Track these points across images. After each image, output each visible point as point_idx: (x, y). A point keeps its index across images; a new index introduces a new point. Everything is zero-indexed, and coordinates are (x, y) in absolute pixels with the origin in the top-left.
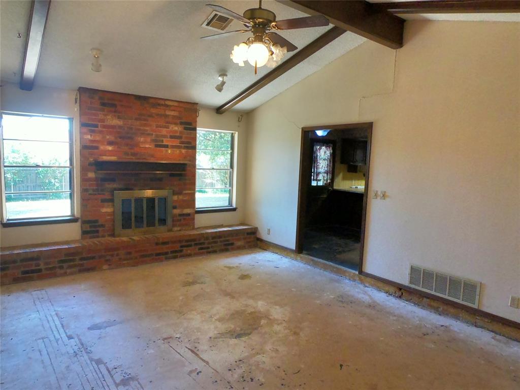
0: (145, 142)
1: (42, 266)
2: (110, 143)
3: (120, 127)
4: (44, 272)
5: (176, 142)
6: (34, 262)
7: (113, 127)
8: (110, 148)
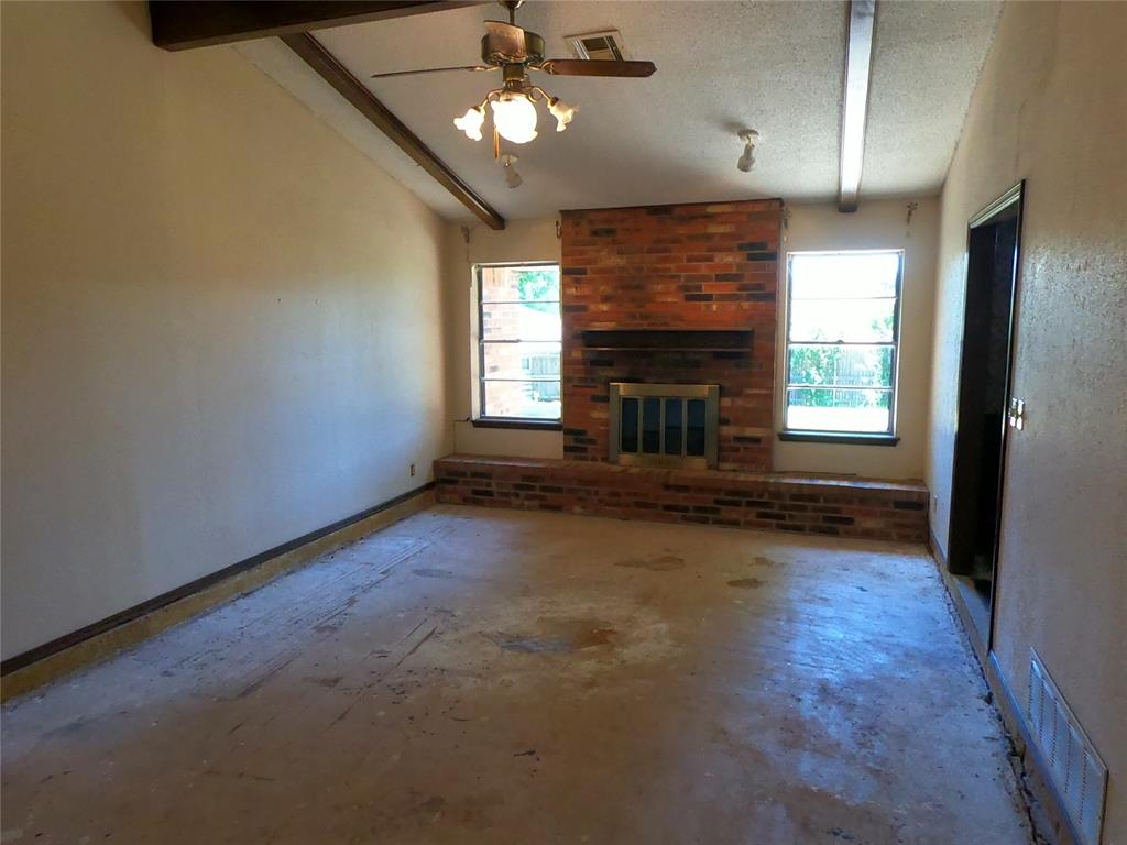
0: (665, 293)
1: (494, 488)
2: (606, 299)
3: (622, 269)
4: (496, 497)
5: (730, 288)
6: (485, 480)
7: (610, 270)
8: (605, 307)
